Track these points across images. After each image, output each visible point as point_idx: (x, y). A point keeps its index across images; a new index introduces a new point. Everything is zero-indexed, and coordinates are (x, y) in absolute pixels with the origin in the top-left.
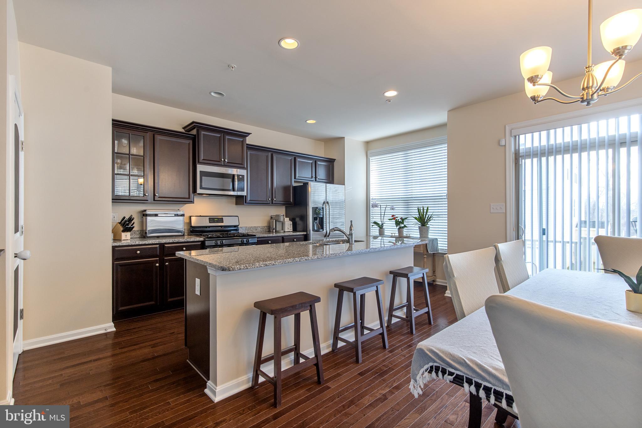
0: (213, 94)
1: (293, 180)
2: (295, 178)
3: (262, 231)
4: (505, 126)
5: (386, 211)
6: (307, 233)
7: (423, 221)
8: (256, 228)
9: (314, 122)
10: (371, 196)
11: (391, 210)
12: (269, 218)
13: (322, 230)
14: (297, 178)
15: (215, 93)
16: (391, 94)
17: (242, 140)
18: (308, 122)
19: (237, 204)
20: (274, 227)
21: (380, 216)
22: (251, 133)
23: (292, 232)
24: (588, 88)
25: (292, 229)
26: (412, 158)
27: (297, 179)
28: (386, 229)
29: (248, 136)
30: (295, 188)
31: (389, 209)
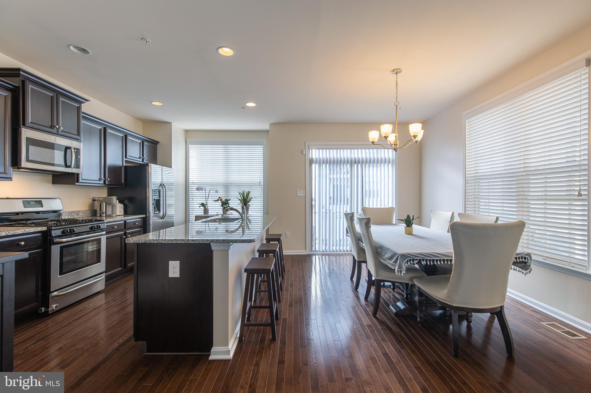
0: (72, 48)
1: (125, 159)
2: (126, 157)
3: (85, 216)
4: (305, 143)
5: (210, 194)
6: (146, 216)
7: (245, 201)
8: (78, 213)
9: (161, 104)
10: (190, 180)
11: (216, 193)
12: (91, 201)
13: (158, 212)
14: (128, 157)
15: (76, 47)
16: (251, 104)
17: (78, 106)
18: (153, 103)
19: (54, 182)
20: (104, 211)
21: (205, 198)
22: (90, 101)
23: (122, 215)
24: (396, 145)
25: (123, 212)
26: (232, 151)
27: (128, 159)
28: (210, 210)
29: (84, 103)
30: (126, 167)
31: (215, 192)
